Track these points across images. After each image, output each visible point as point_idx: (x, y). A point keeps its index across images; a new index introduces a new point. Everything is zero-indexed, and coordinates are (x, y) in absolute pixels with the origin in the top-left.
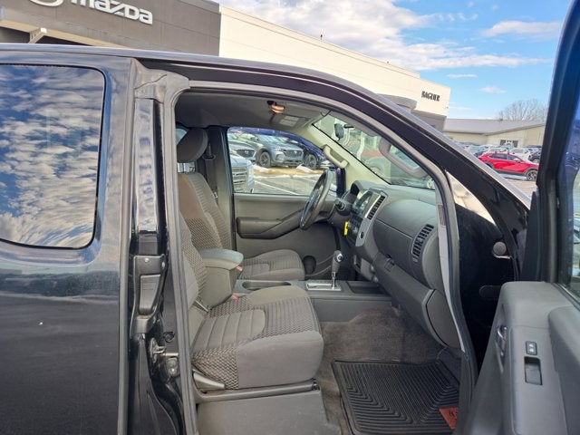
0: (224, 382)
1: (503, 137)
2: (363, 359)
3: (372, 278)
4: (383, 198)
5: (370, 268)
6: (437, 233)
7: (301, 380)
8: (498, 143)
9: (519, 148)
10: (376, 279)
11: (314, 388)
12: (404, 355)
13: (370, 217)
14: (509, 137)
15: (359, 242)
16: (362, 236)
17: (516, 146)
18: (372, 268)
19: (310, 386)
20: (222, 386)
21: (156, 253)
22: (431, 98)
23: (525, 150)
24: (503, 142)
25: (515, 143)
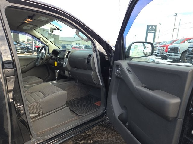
0: (37, 113)
2: (71, 99)
3: (69, 76)
4: (69, 52)
5: (68, 73)
6: (93, 56)
7: (62, 105)
8: (75, 44)
9: (81, 45)
10: (71, 76)
11: (67, 106)
12: (81, 95)
13: (67, 57)
14: (78, 42)
15: (64, 66)
16: (65, 64)
17: (80, 45)
18: (69, 73)
19: (65, 106)
20: (37, 115)
21: (12, 67)
23: (82, 46)
24: (76, 44)
25: (80, 44)
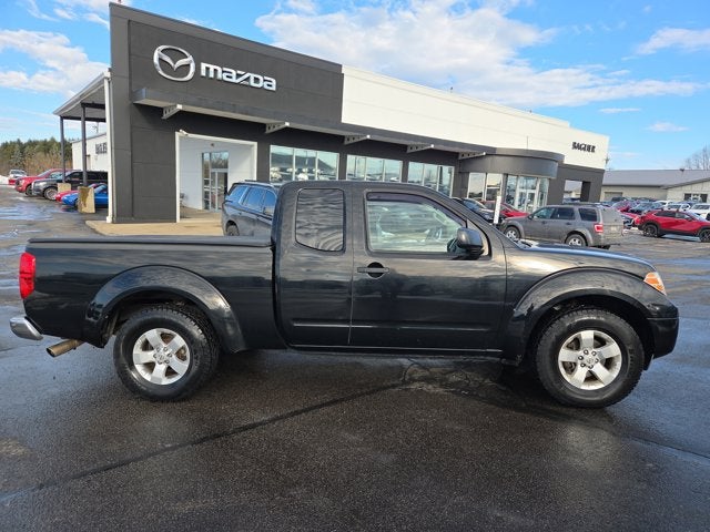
1: (688, 190)
8: (682, 197)
14: (697, 190)
17: (705, 200)
22: (584, 149)
24: (687, 196)
25: (704, 197)
